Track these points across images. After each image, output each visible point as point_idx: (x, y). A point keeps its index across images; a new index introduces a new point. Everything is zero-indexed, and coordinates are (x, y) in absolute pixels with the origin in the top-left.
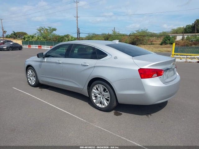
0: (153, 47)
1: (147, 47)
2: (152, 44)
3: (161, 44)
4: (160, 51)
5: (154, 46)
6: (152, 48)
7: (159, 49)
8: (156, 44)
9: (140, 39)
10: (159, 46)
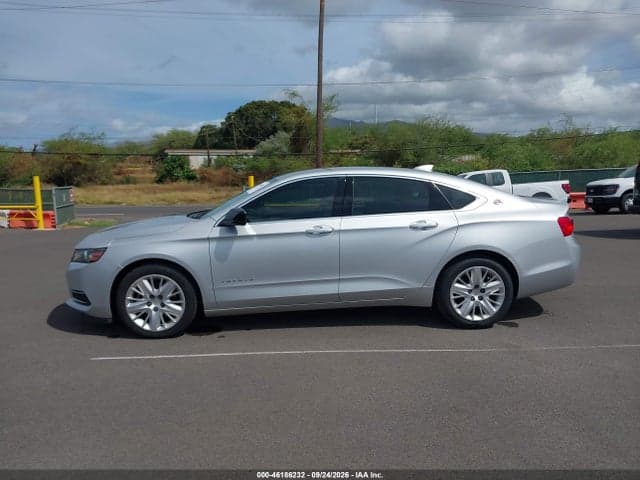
0: (136, 189)
1: (118, 189)
2: (128, 181)
3: (160, 181)
4: (163, 200)
5: (138, 186)
6: (137, 192)
7: (159, 195)
8: (144, 181)
9: (86, 165)
10: (156, 185)
